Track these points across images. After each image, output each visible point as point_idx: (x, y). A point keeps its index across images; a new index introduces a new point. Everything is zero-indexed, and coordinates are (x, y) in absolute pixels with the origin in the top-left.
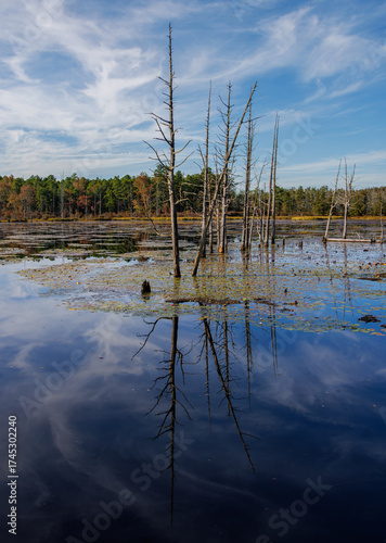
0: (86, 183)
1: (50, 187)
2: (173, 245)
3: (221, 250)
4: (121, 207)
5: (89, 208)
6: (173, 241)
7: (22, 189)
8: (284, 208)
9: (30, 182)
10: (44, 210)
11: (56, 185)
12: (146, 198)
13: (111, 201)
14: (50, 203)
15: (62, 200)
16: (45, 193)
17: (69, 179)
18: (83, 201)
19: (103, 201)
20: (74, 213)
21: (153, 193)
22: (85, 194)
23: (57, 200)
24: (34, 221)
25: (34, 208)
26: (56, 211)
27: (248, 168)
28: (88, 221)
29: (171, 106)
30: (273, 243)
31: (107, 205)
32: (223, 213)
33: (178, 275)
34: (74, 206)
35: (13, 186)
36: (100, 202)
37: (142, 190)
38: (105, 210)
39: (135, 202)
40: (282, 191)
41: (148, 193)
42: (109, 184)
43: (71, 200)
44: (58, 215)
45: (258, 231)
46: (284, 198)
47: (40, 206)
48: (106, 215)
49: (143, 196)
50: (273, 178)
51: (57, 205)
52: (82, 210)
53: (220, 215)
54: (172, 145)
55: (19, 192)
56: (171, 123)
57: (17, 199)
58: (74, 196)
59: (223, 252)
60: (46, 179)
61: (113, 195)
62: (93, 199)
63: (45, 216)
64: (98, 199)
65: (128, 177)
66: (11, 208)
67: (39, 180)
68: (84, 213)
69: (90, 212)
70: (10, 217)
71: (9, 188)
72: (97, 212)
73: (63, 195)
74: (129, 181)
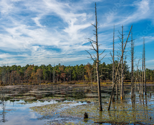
0: (64, 67)
1: (49, 70)
2: (99, 95)
3: (121, 98)
4: (79, 78)
5: (65, 78)
6: (99, 94)
7: (37, 70)
8: (151, 78)
9: (41, 67)
10: (46, 80)
11: (52, 69)
12: (90, 74)
13: (75, 76)
14: (49, 76)
15: (54, 75)
16: (47, 72)
17: (57, 66)
18: (63, 75)
19: (72, 76)
20: (59, 81)
21: (93, 72)
22: (64, 72)
23: (52, 75)
24: (42, 84)
25: (42, 78)
26: (51, 80)
27: (132, 61)
28: (65, 84)
29: (97, 36)
30: (146, 94)
31: (73, 77)
32: (122, 81)
33: (101, 110)
34: (59, 78)
35: (34, 69)
36: (70, 76)
37: (88, 71)
38: (72, 79)
39: (85, 76)
40: (149, 71)
41: (90, 72)
42: (74, 68)
43: (58, 75)
44: (52, 82)
45: (139, 89)
46: (151, 74)
47: (45, 78)
48: (73, 82)
49: (89, 73)
50: (144, 65)
51: (52, 77)
52: (62, 80)
53: (121, 82)
54: (98, 52)
55: (36, 71)
56: (97, 42)
57: (35, 75)
58: (59, 73)
59: (123, 99)
60: (48, 66)
61: (76, 73)
62: (67, 75)
63: (46, 82)
64: (69, 75)
65: (82, 65)
66: (32, 79)
67: (45, 66)
68: (63, 81)
69: (66, 80)
70: (31, 82)
71: (32, 70)
72: (69, 80)
73: (54, 73)
74: (82, 67)
